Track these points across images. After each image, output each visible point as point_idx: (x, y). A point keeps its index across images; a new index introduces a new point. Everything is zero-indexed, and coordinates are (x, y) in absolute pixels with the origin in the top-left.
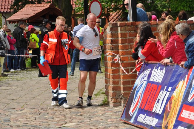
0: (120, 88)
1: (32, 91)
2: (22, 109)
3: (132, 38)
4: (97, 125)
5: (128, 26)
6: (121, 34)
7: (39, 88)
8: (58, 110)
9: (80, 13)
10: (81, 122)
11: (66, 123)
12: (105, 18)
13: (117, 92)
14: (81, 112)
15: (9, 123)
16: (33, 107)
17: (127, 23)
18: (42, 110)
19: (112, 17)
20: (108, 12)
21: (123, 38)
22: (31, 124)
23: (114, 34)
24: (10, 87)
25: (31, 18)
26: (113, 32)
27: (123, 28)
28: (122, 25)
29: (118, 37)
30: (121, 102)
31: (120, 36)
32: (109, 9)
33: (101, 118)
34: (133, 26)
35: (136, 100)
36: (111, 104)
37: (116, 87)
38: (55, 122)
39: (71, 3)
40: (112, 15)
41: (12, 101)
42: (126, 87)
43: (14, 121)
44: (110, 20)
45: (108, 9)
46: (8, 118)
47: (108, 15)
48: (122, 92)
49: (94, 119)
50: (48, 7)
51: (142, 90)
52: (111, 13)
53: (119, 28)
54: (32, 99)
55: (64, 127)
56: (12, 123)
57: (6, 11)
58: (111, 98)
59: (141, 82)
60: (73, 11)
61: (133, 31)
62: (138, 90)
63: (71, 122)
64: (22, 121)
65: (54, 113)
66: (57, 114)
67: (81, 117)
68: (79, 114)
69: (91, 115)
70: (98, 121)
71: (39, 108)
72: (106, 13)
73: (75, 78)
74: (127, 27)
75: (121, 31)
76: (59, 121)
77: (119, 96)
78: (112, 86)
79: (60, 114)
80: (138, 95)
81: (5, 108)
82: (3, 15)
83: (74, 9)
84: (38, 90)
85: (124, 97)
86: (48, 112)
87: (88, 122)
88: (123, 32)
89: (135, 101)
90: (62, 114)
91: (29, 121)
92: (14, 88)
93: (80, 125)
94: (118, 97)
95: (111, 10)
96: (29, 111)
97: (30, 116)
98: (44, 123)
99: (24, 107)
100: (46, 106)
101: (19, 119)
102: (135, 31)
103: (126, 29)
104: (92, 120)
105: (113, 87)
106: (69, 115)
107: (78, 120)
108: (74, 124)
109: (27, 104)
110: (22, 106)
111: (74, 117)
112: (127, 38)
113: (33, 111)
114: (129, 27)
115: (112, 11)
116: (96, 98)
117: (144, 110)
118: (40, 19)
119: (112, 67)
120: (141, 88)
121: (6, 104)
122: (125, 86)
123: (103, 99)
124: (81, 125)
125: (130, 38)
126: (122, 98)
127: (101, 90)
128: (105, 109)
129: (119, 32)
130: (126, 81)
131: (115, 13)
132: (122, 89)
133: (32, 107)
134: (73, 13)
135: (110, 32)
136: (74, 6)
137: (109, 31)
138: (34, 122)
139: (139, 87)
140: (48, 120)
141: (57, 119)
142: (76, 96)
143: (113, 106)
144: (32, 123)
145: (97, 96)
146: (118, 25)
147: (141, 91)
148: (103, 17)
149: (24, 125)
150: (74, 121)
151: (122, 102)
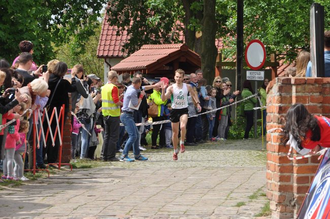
0: (291, 187)
1: (145, 187)
3: (315, 104)
5: (309, 84)
6: (297, 97)
7: (158, 183)
9: (229, 61)
12: (270, 70)
13: (287, 195)
16: (146, 214)
17: (308, 79)
19: (282, 68)
20: (276, 59)
23: (285, 97)
24: (109, 180)
25: (150, 66)
26: (283, 94)
27: (300, 88)
28: (298, 82)
29: (291, 102)
30: (293, 212)
31: (294, 100)
32: (278, 55)
34: (317, 85)
35: (313, 210)
36: (276, 215)
37: (286, 186)
39: (216, 44)
40: (282, 65)
41: (112, 202)
42: (302, 187)
44: (278, 72)
47: (276, 65)
48: (296, 195)
50: (178, 49)
51: (325, 193)
52: (281, 62)
53: (294, 88)
54: (145, 201)
57: (110, 54)
58: (277, 205)
59: (323, 178)
60: (218, 56)
61: (318, 94)
62: (318, 193)
71: (155, 216)
72: (273, 61)
74: (306, 86)
75: (296, 92)
77: (290, 201)
78: (279, 184)
80: (318, 202)
81: (101, 214)
82: (106, 62)
83: (220, 54)
84: (155, 185)
85: (299, 204)
88: (300, 94)
89: (311, 210)
92: (117, 180)
94: (288, 203)
95: (280, 56)
99: (131, 214)
100: (166, 213)
102: (320, 93)
103: (305, 89)
105: (280, 186)
109: (135, 208)
110: (128, 211)
112: (307, 104)
114: (311, 87)
115: (283, 58)
116: (252, 204)
118: (164, 69)
119: (279, 152)
121: (102, 208)
122: (301, 185)
123: (263, 206)
125: (311, 104)
126: (295, 205)
127: (259, 190)
129: (294, 94)
130: (302, 177)
132: (295, 190)
133: (143, 214)
134: (218, 61)
135: (278, 94)
136: (220, 49)
137: (276, 91)
139: (320, 187)
142: (216, 198)
143: (278, 218)
145: (253, 200)
146: (293, 82)
147: (323, 196)
148: (268, 68)
151: (295, 211)
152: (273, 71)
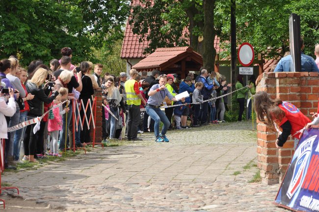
0: (277, 159)
1: (161, 160)
2: (148, 184)
3: (294, 93)
4: (246, 209)
5: (290, 77)
6: (280, 88)
7: (171, 157)
8: (194, 187)
9: (225, 59)
10: (225, 204)
11: (205, 205)
12: (258, 66)
13: (274, 165)
14: (225, 191)
15: (132, 203)
16: (163, 182)
17: (289, 74)
18: (174, 187)
19: (267, 64)
20: (262, 58)
21: (282, 94)
22: (159, 205)
23: (270, 88)
24: (133, 155)
25: (162, 65)
26: (269, 86)
27: (282, 80)
28: (281, 76)
29: (275, 92)
30: (278, 178)
31: (278, 90)
32: (264, 54)
33: (251, 199)
34: (296, 78)
35: (297, 178)
36: (265, 181)
37: (272, 158)
38: (191, 203)
39: (215, 47)
40: (267, 62)
41: (136, 173)
42: (285, 159)
43: (137, 199)
44: (264, 68)
45: (262, 55)
46: (129, 196)
47: (262, 62)
48: (281, 165)
49: (243, 200)
50: (184, 51)
51: (305, 163)
52: (266, 60)
53: (278, 81)
54: (161, 172)
55: (202, 209)
56: (135, 203)
57: (131, 56)
58: (265, 173)
59: (303, 152)
60: (217, 56)
61: (297, 85)
62: (299, 163)
63: (211, 203)
64: (148, 200)
65: (190, 191)
66: (193, 192)
67: (225, 197)
68: (222, 193)
69: (238, 195)
70: (247, 202)
71: (169, 184)
72: (260, 59)
73: (218, 144)
74: (287, 79)
75: (280, 84)
76: (195, 201)
77: (276, 170)
78: (267, 156)
79: (197, 193)
80: (300, 171)
81: (127, 183)
82: (128, 62)
83: (218, 54)
84: (169, 159)
85: (283, 172)
86: (181, 189)
87: (234, 203)
88: (282, 85)
89: (295, 178)
90: (199, 192)
91: (156, 201)
92: (139, 156)
93: (223, 208)
94: (274, 172)
95: (266, 55)
96: (157, 187)
97: (158, 194)
98: (175, 204)
99: (151, 182)
100: (178, 181)
101: (144, 198)
102: (298, 84)
103: (286, 81)
104: (239, 201)
105: (268, 158)
106: (208, 195)
107: (221, 201)
108: (215, 206)
109: (154, 177)
110: (148, 180)
111: (215, 196)
112: (288, 94)
113: (162, 187)
114: (291, 79)
115: (268, 57)
116: (245, 172)
117: (307, 191)
118: (174, 67)
119: (266, 131)
120: (302, 161)
121: (127, 178)
122: (284, 157)
123: (255, 174)
124: (225, 208)
125: (292, 93)
126: (280, 173)
127: (251, 161)
128: (257, 187)
129: (278, 86)
130: (285, 151)
131: (272, 60)
132: (280, 162)
133: (160, 182)
134: (216, 60)
135: (265, 85)
136: (217, 50)
137: (264, 84)
138: (163, 202)
139: (301, 159)
140: (182, 200)
141: (193, 199)
142: (218, 168)
143: (267, 184)
144: (161, 203)
145: (247, 170)
146: (276, 76)
147: (303, 166)
148: (256, 65)
149: (150, 206)
150: (215, 202)
151: (280, 178)
152: (260, 67)
